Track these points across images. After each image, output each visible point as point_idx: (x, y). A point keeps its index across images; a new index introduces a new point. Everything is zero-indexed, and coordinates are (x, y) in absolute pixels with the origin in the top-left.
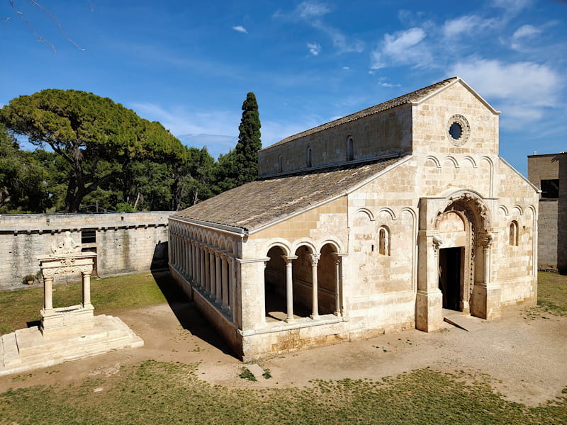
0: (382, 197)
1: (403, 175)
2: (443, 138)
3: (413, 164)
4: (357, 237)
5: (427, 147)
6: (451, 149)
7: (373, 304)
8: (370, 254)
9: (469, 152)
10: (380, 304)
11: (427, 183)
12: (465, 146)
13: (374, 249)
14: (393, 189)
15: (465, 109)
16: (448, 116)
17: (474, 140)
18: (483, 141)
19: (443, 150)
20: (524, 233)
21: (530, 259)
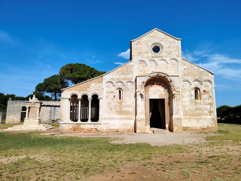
0: (118, 77)
1: (128, 68)
2: (148, 53)
3: (132, 64)
4: (107, 92)
5: (139, 57)
6: (152, 57)
7: (113, 119)
8: (113, 99)
9: (163, 57)
10: (117, 119)
11: (140, 71)
12: (161, 55)
13: (115, 97)
14: (123, 74)
15: (160, 40)
16: (150, 44)
17: (166, 52)
18: (171, 52)
19: (148, 57)
20: (205, 94)
21: (211, 107)
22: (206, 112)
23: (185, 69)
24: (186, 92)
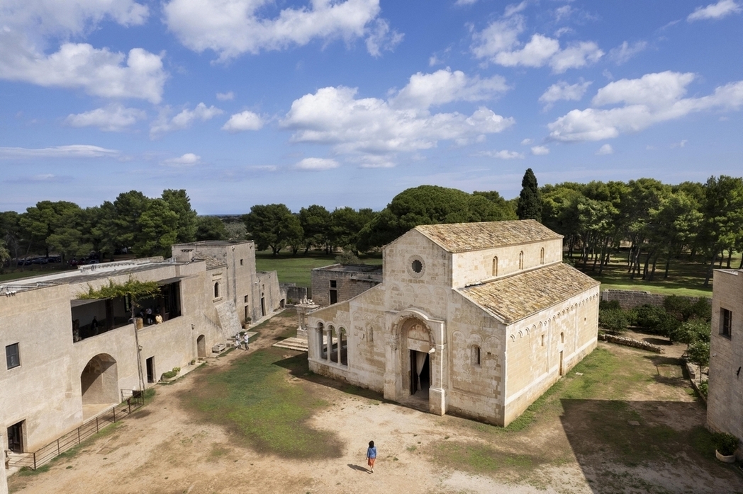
0: (366, 306)
1: (378, 295)
2: (404, 272)
3: (383, 288)
4: (356, 327)
5: (392, 277)
6: (409, 280)
7: (363, 369)
8: (362, 339)
9: (424, 283)
10: (367, 370)
11: (394, 301)
12: (421, 279)
13: (365, 337)
14: (372, 303)
15: (421, 251)
16: (407, 256)
17: (429, 274)
18: (437, 275)
19: (403, 280)
20: (489, 359)
21: (498, 384)
22: (490, 391)
23: (457, 309)
24: (459, 349)
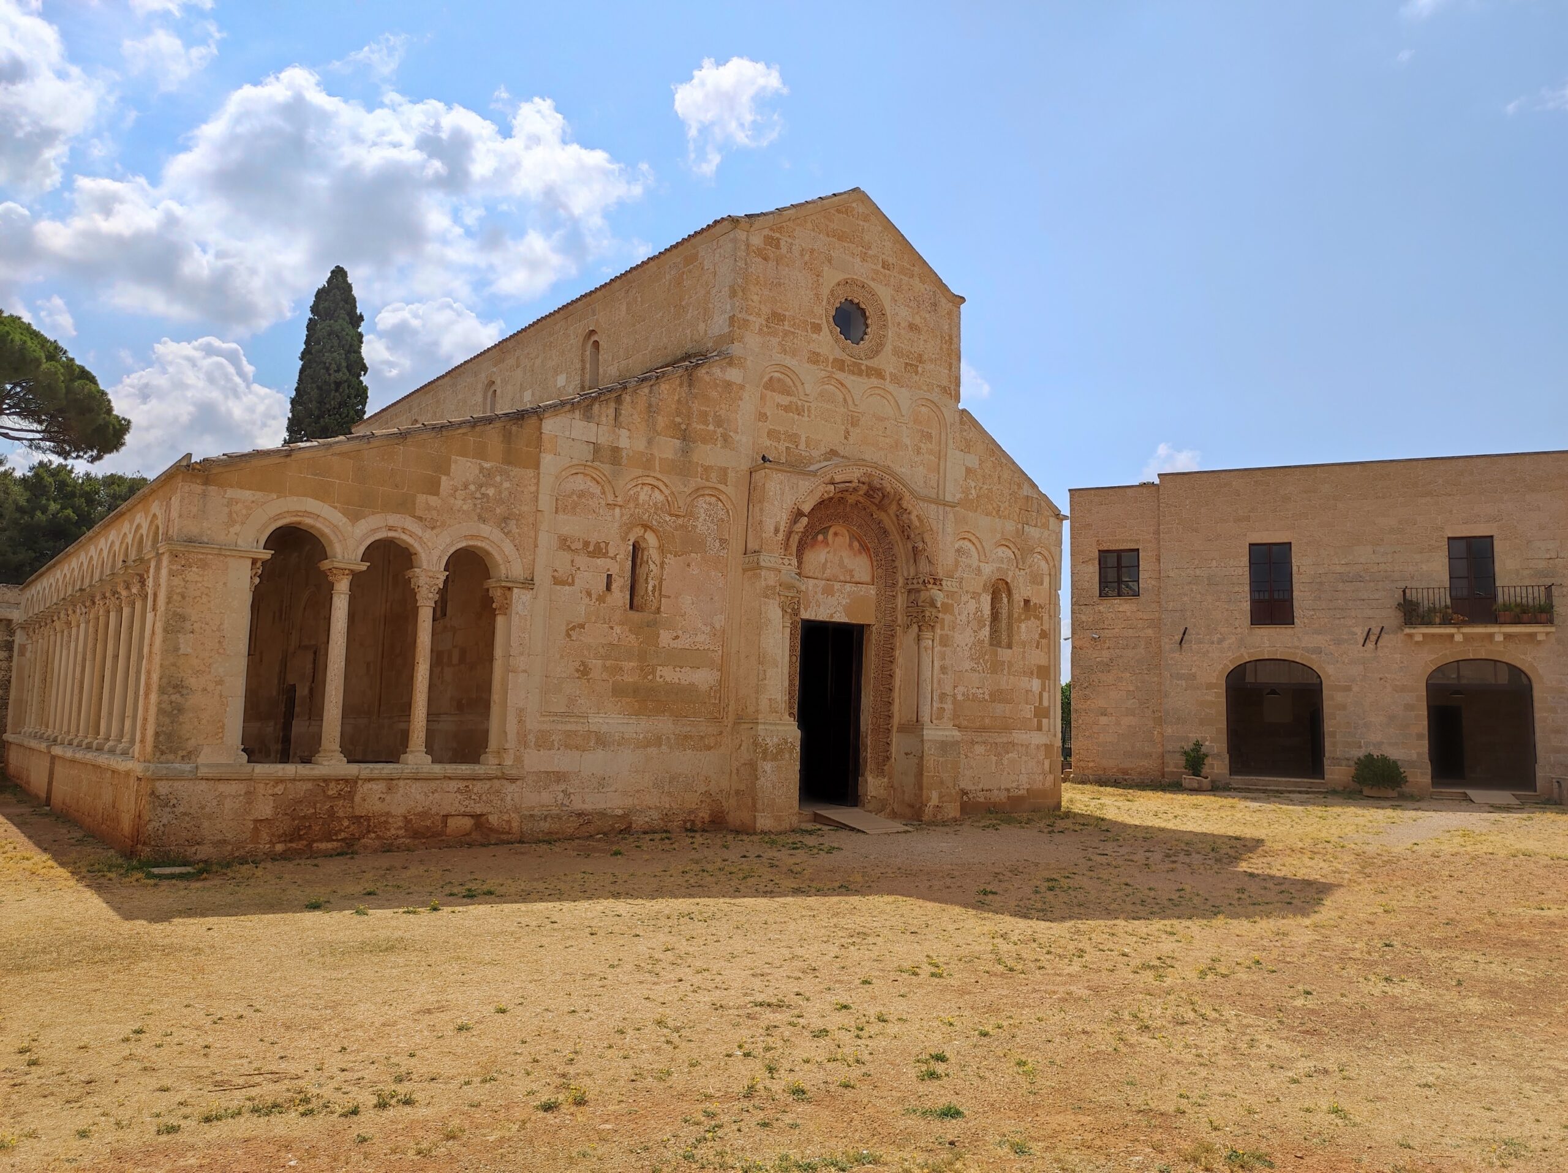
1: (706, 399)
2: (818, 328)
4: (564, 543)
6: (835, 360)
8: (601, 599)
9: (883, 378)
10: (622, 742)
13: (614, 586)
14: (676, 429)
17: (897, 352)
18: (920, 359)
19: (815, 358)
21: (1043, 689)
22: (1028, 711)
23: (968, 471)
